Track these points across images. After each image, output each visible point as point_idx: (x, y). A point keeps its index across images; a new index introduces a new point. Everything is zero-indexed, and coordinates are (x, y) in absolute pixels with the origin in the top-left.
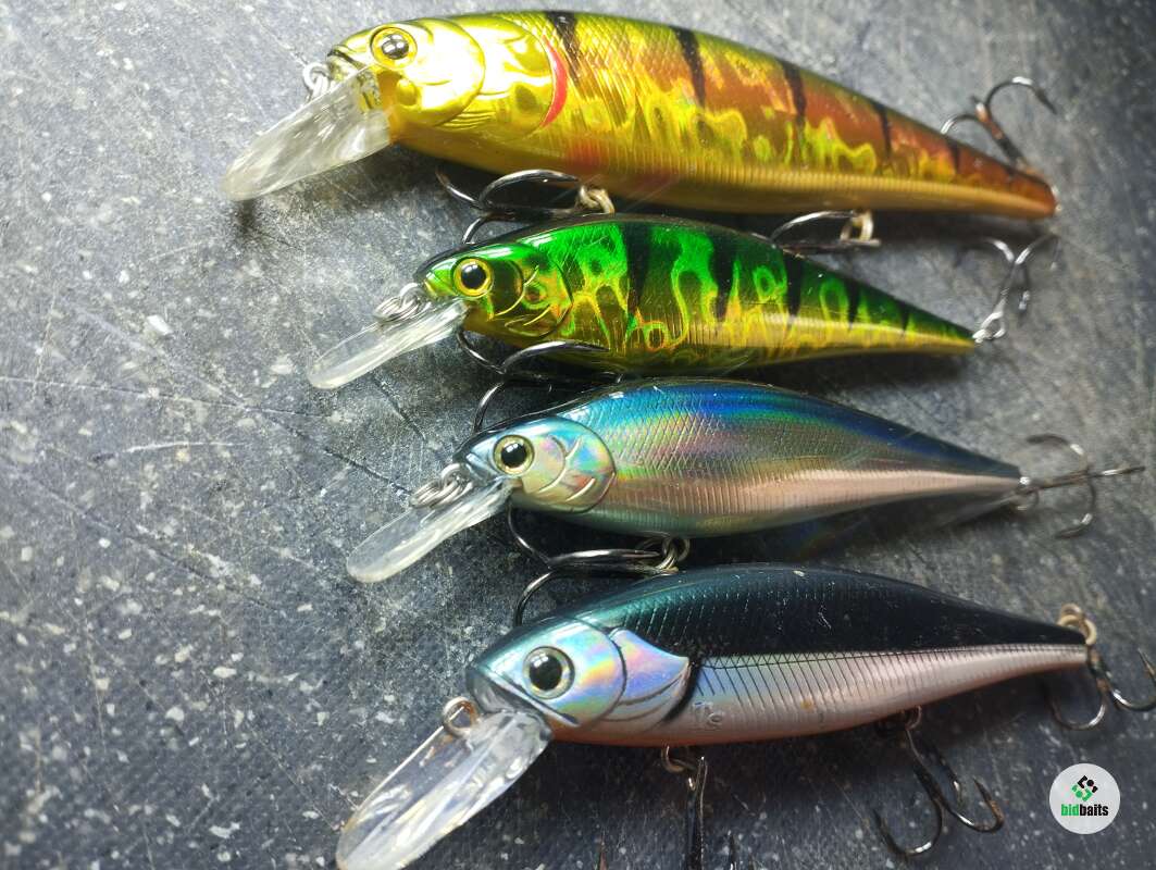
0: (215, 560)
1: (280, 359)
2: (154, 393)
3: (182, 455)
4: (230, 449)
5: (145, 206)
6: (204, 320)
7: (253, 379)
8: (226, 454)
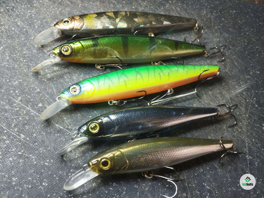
0: (22, 135)
1: (40, 104)
2: (18, 109)
3: (20, 119)
4: (28, 118)
5: (23, 81)
6: (28, 98)
7: (34, 107)
8: (28, 119)
